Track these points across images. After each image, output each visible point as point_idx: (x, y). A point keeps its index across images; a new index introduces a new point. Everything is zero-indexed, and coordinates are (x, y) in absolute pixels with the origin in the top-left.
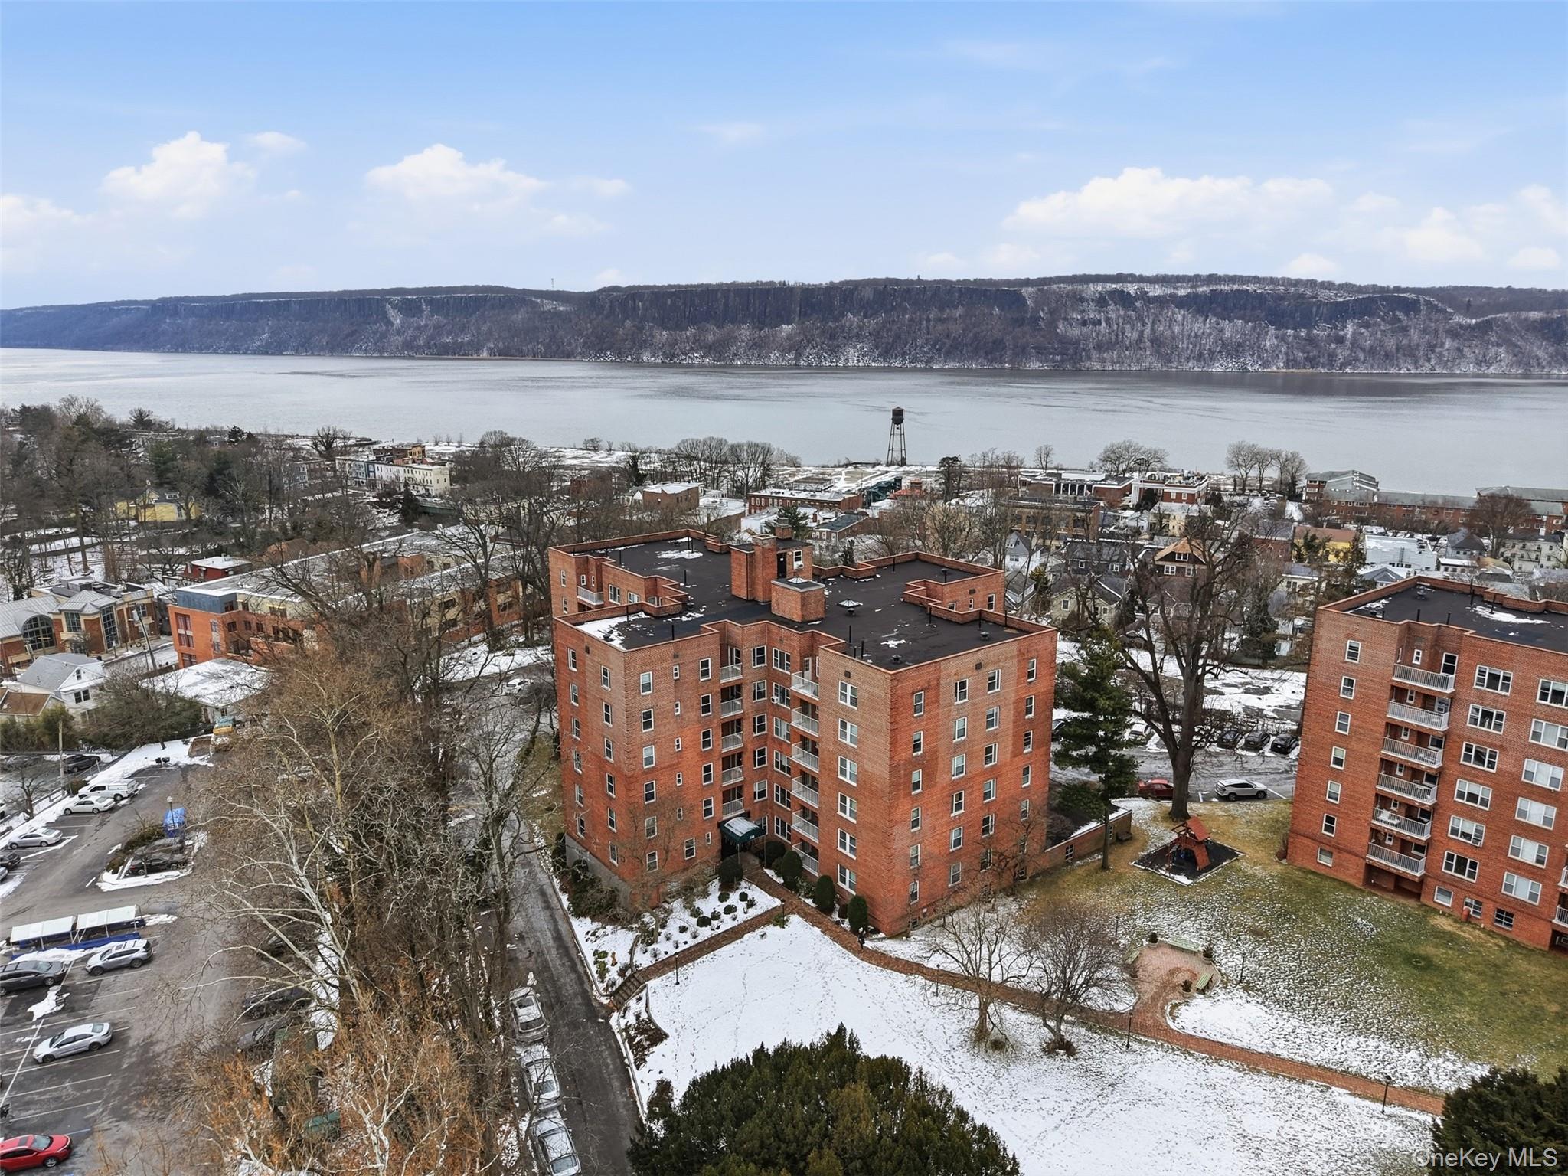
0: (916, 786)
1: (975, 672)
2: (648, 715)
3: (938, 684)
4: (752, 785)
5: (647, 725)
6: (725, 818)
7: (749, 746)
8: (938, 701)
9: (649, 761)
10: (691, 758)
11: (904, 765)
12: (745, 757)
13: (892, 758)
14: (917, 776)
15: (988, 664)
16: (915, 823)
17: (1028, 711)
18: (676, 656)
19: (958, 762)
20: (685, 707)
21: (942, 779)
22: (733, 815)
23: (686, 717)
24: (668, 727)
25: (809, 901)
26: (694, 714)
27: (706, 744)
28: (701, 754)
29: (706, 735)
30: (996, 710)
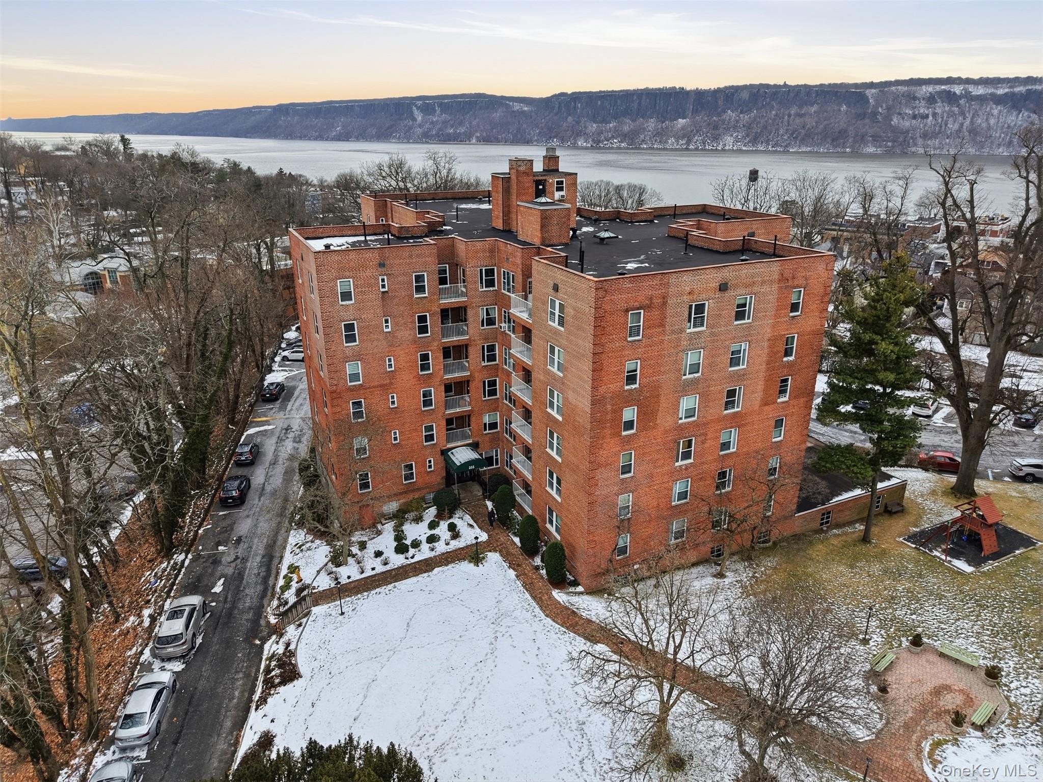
0: (629, 425)
1: (718, 295)
2: (349, 327)
3: (664, 304)
4: (481, 415)
5: (351, 338)
6: (449, 446)
7: (476, 375)
8: (662, 325)
9: (355, 377)
10: (407, 379)
11: (612, 398)
12: (473, 386)
13: (594, 388)
14: (629, 414)
15: (736, 286)
16: (626, 469)
17: (788, 353)
18: (382, 265)
19: (687, 403)
20: (395, 324)
21: (664, 421)
22: (459, 443)
23: (399, 334)
24: (375, 343)
25: (517, 540)
26: (409, 333)
27: (425, 367)
28: (419, 378)
29: (425, 357)
30: (744, 346)
